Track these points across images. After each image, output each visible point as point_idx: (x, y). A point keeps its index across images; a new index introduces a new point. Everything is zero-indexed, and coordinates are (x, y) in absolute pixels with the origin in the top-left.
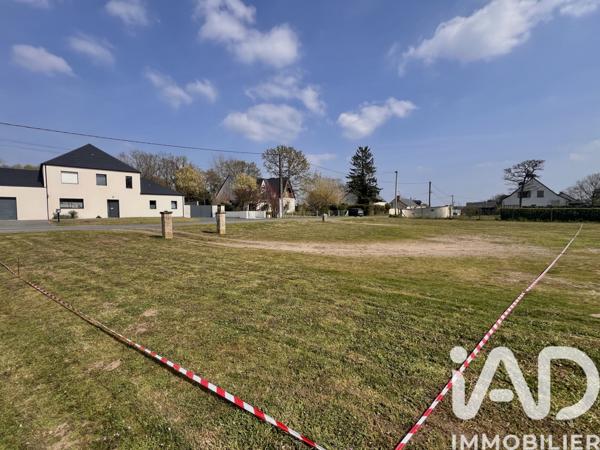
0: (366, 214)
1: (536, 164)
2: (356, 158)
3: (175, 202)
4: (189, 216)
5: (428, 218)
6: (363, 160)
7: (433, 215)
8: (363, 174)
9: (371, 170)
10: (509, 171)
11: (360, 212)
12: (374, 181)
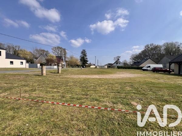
0: (86, 67)
1: (119, 57)
2: (82, 52)
3: (22, 62)
4: (28, 68)
5: (103, 68)
6: (84, 53)
7: (104, 67)
8: (84, 56)
9: (86, 56)
10: (115, 58)
11: (85, 67)
12: (87, 58)
